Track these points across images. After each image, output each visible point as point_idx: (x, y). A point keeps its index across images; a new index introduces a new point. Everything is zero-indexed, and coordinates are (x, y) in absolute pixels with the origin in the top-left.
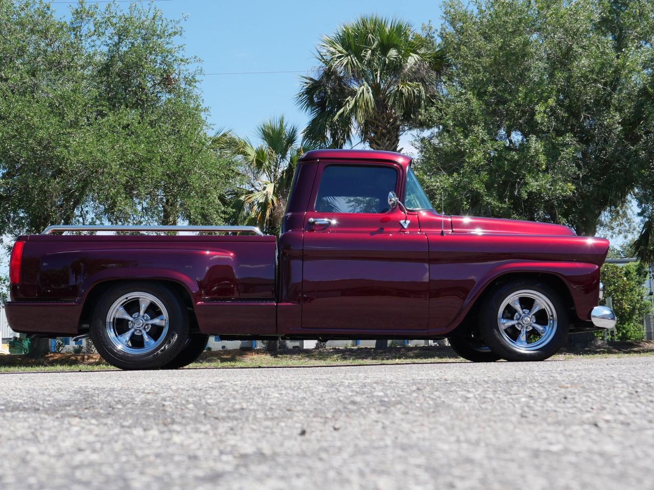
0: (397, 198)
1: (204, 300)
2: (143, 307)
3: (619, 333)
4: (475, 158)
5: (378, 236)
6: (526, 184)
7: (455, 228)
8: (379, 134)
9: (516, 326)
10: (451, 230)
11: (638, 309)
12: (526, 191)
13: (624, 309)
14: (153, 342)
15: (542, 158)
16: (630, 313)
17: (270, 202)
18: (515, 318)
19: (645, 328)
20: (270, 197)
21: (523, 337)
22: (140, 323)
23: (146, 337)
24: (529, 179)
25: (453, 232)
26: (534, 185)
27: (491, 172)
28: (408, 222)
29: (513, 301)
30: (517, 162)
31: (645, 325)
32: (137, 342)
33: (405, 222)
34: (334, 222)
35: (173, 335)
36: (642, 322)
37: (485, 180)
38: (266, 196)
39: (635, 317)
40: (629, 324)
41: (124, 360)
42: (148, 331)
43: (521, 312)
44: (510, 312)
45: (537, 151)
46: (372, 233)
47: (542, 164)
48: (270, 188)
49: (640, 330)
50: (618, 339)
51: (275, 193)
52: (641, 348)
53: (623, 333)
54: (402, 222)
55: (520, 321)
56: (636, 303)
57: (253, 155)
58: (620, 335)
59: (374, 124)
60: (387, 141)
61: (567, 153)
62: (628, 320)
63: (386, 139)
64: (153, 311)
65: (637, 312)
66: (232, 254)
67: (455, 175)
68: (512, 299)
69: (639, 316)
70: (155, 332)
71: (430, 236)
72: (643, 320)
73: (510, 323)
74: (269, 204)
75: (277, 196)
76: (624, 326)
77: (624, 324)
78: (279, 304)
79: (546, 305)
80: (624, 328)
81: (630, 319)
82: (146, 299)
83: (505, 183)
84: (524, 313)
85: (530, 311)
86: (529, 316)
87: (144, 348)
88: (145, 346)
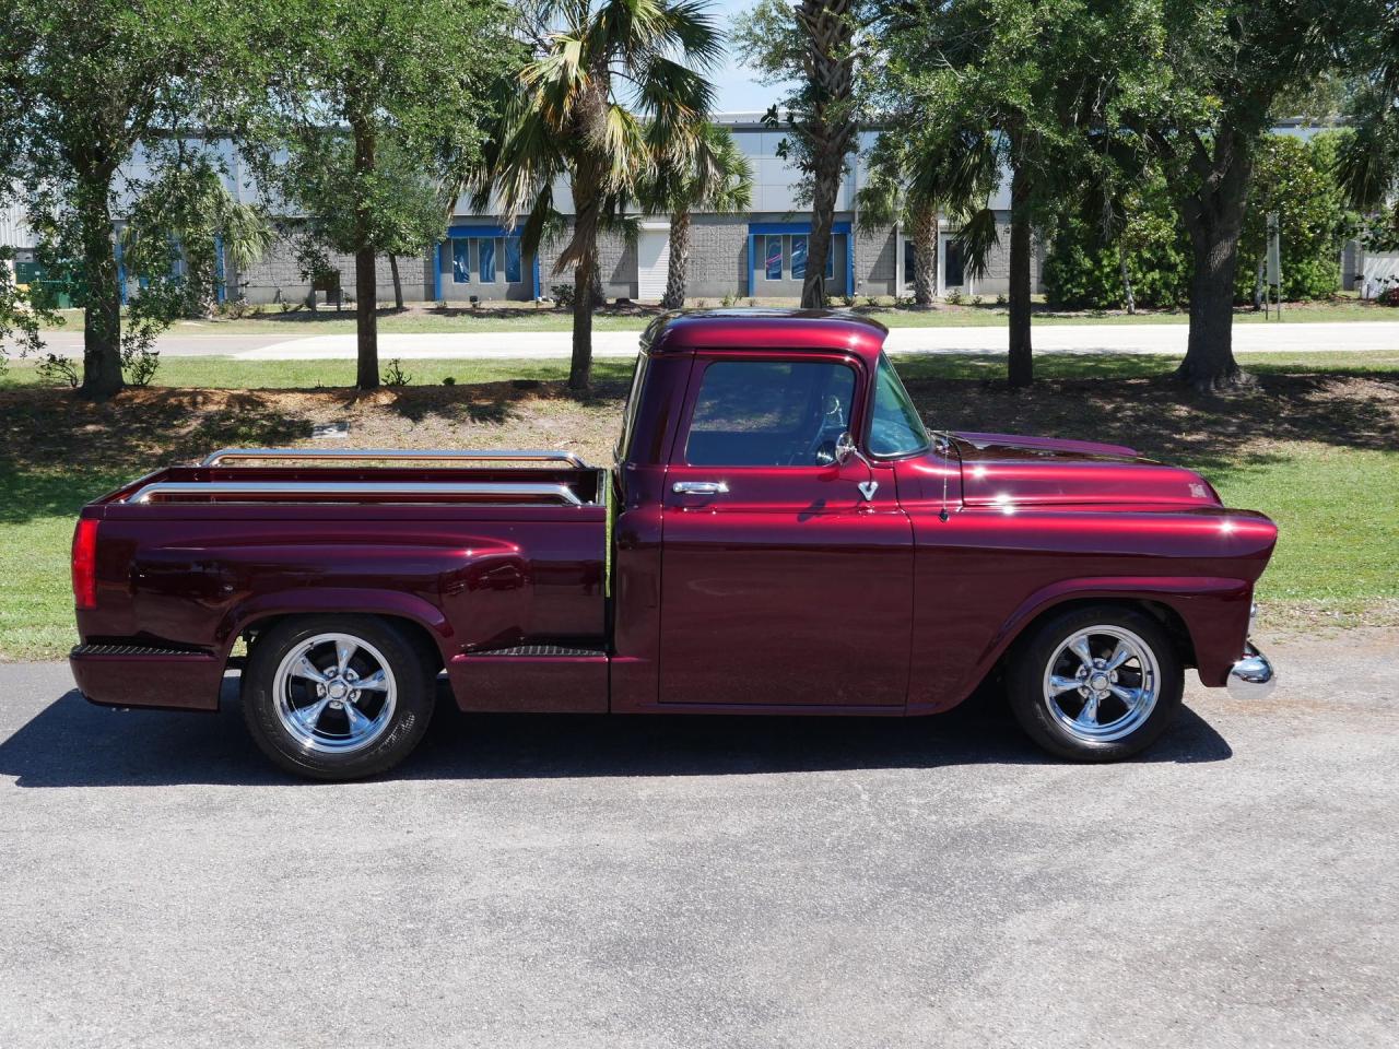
0: (853, 448)
1: (465, 651)
2: (344, 656)
3: (1287, 281)
4: (1013, 34)
5: (814, 519)
6: (1120, 92)
7: (970, 495)
9: (1080, 691)
10: (960, 502)
11: (1333, 231)
12: (1117, 110)
13: (1304, 234)
14: (366, 722)
15: (1157, 31)
16: (1313, 241)
17: (572, 82)
18: (1078, 674)
19: (1342, 270)
20: (573, 73)
21: (1091, 712)
22: (339, 689)
23: (350, 711)
24: (1124, 81)
25: (965, 505)
26: (1134, 92)
27: (1045, 62)
28: (875, 485)
29: (1078, 643)
30: (1102, 38)
31: (1342, 263)
33: (868, 489)
34: (723, 487)
35: (405, 719)
36: (1337, 258)
37: (1031, 80)
38: (565, 68)
39: (1323, 248)
40: (1310, 263)
41: (312, 765)
42: (355, 700)
43: (1090, 664)
44: (1069, 664)
45: (1147, 17)
46: (803, 513)
47: (1156, 44)
48: (573, 52)
49: (1330, 274)
50: (1285, 293)
51: (583, 63)
52: (1328, 395)
53: (1296, 281)
54: (862, 486)
55: (1087, 684)
56: (1328, 219)
58: (1290, 284)
61: (1211, 20)
62: (1309, 253)
65: (1330, 236)
66: (516, 548)
67: (970, 68)
68: (1077, 641)
69: (1333, 246)
70: (371, 704)
71: (918, 521)
72: (1339, 253)
73: (1069, 685)
74: (570, 87)
75: (587, 70)
76: (1300, 265)
77: (1301, 261)
78: (614, 659)
80: (1299, 271)
81: (1312, 250)
83: (1075, 77)
84: (1095, 665)
85: (1108, 660)
86: (1105, 672)
87: (350, 737)
88: (353, 733)
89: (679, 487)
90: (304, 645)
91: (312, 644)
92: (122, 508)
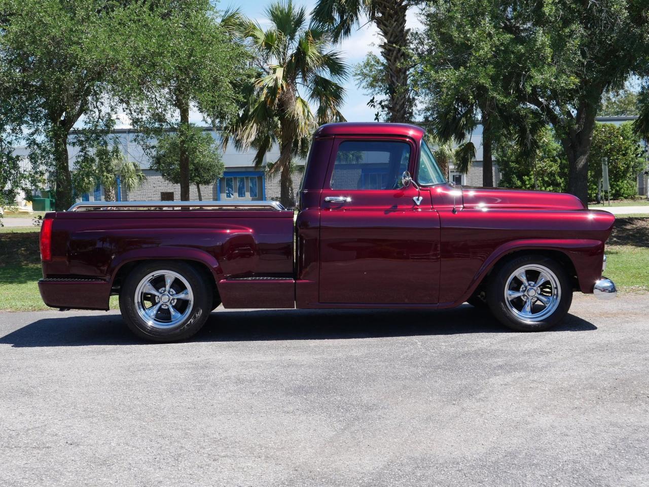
0: (410, 178)
1: (226, 278)
2: (169, 282)
3: (612, 190)
4: (481, 52)
5: (392, 214)
6: (531, 77)
7: (466, 203)
8: (386, 14)
9: (522, 297)
10: (462, 206)
11: (633, 167)
12: (531, 86)
13: (619, 168)
14: (179, 315)
15: (548, 51)
16: (624, 171)
17: (279, 86)
18: (521, 290)
19: (637, 185)
20: (280, 82)
21: (528, 308)
22: (166, 298)
23: (172, 310)
24: (533, 72)
25: (464, 208)
26: (538, 78)
27: (497, 65)
28: (421, 198)
29: (520, 275)
30: (523, 55)
31: (638, 183)
32: (164, 316)
33: (418, 200)
34: (349, 199)
35: (198, 311)
36: (635, 180)
37: (491, 73)
38: (276, 80)
39: (628, 175)
40: (622, 182)
41: (153, 334)
42: (174, 304)
43: (527, 284)
44: (517, 285)
45: (543, 44)
46: (387, 211)
47: (548, 57)
48: (280, 73)
49: (632, 187)
50: (611, 196)
51: (284, 78)
52: (634, 226)
53: (616, 190)
54: (415, 198)
55: (526, 293)
56: (630, 161)
57: (262, 38)
58: (614, 192)
59: (382, 4)
60: (395, 22)
61: (573, 46)
62: (622, 177)
63: (394, 19)
64: (178, 286)
65: (631, 169)
66: (251, 231)
67: (462, 69)
68: (520, 272)
69: (633, 174)
70: (181, 306)
71: (441, 214)
72: (636, 177)
73: (517, 295)
74: (279, 89)
75: (286, 81)
76: (618, 183)
77: (618, 181)
78: (297, 281)
79: (551, 278)
80: (618, 185)
81: (624, 176)
82: (170, 275)
83: (510, 73)
84: (529, 285)
85: (535, 283)
86: (534, 288)
87: (171, 322)
88: (172, 320)
89: (328, 199)
90: (149, 277)
91: (153, 276)
92: (64, 213)
